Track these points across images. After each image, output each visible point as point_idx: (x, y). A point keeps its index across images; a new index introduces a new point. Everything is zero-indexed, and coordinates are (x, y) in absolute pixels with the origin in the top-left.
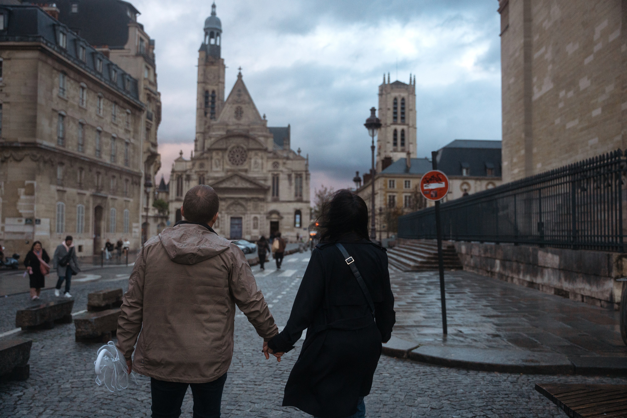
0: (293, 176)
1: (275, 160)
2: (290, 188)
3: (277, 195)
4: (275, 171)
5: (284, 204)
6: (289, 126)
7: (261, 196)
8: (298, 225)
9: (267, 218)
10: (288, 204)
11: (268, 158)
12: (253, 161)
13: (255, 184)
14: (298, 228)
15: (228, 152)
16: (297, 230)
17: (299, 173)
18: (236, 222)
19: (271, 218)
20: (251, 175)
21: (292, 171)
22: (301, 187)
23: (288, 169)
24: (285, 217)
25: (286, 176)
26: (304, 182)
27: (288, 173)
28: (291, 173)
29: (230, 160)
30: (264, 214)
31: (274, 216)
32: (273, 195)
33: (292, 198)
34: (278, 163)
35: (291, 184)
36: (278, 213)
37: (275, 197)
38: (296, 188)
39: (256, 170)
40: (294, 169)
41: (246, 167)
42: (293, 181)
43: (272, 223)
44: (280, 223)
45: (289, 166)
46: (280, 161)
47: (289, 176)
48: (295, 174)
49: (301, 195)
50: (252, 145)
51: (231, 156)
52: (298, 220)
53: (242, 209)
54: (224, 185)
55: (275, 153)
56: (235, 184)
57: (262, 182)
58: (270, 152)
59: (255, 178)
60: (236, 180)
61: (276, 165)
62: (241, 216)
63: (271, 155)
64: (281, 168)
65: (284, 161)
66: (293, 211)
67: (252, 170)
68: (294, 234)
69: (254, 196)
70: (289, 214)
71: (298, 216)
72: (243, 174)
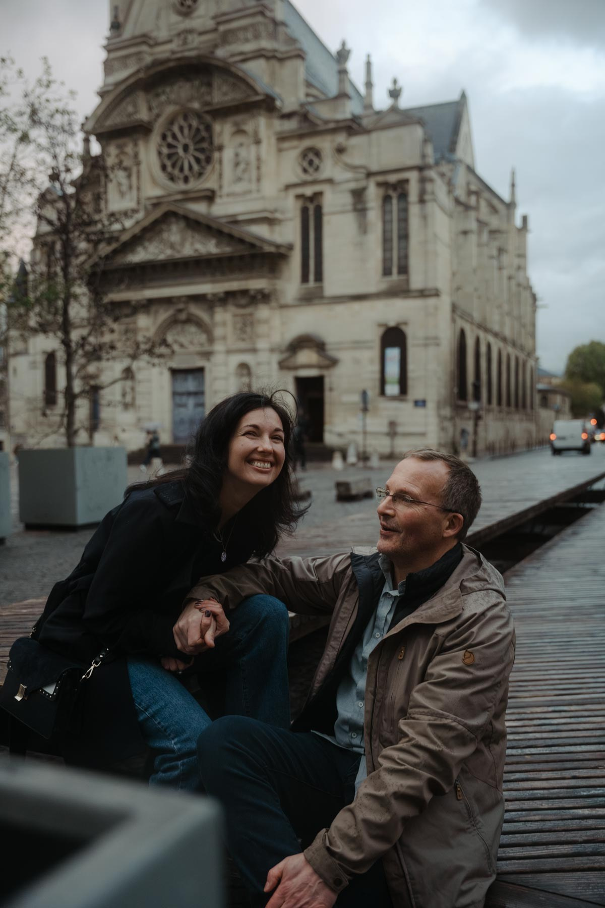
0: (373, 194)
1: (307, 143)
2: (360, 245)
3: (319, 277)
4: (304, 184)
5: (341, 309)
6: (463, 96)
7: (256, 284)
8: (393, 389)
9: (283, 366)
10: (357, 306)
11: (282, 138)
12: (228, 155)
13: (231, 238)
14: (393, 398)
15: (155, 138)
16: (387, 410)
17: (393, 178)
18: (190, 385)
19: (296, 368)
20: (222, 209)
21: (369, 175)
22: (404, 236)
23: (354, 168)
24: (344, 356)
25: (347, 200)
26: (414, 210)
27: (353, 185)
28: (362, 184)
29: (164, 168)
30: (272, 350)
31: (307, 356)
32: (305, 278)
33: (374, 282)
34: (317, 153)
35: (363, 228)
36: (319, 346)
37: (312, 283)
38: (386, 240)
39: (239, 188)
40: (374, 168)
41: (209, 183)
42: (374, 216)
43: (301, 383)
44: (327, 382)
45: (356, 158)
46: (326, 144)
47: (358, 195)
48: (379, 185)
49: (404, 269)
50: (221, 94)
51: (165, 151)
52: (393, 369)
53: (203, 338)
54: (139, 256)
55: (305, 117)
56: (172, 246)
57: (261, 231)
58: (288, 116)
59: (234, 221)
60: (174, 233)
61: (311, 157)
62: (199, 363)
63: (291, 125)
64: (329, 168)
65: (341, 138)
66: (374, 336)
67: (226, 190)
68: (377, 423)
69: (234, 285)
70: (358, 345)
71: (393, 354)
72: (199, 208)
